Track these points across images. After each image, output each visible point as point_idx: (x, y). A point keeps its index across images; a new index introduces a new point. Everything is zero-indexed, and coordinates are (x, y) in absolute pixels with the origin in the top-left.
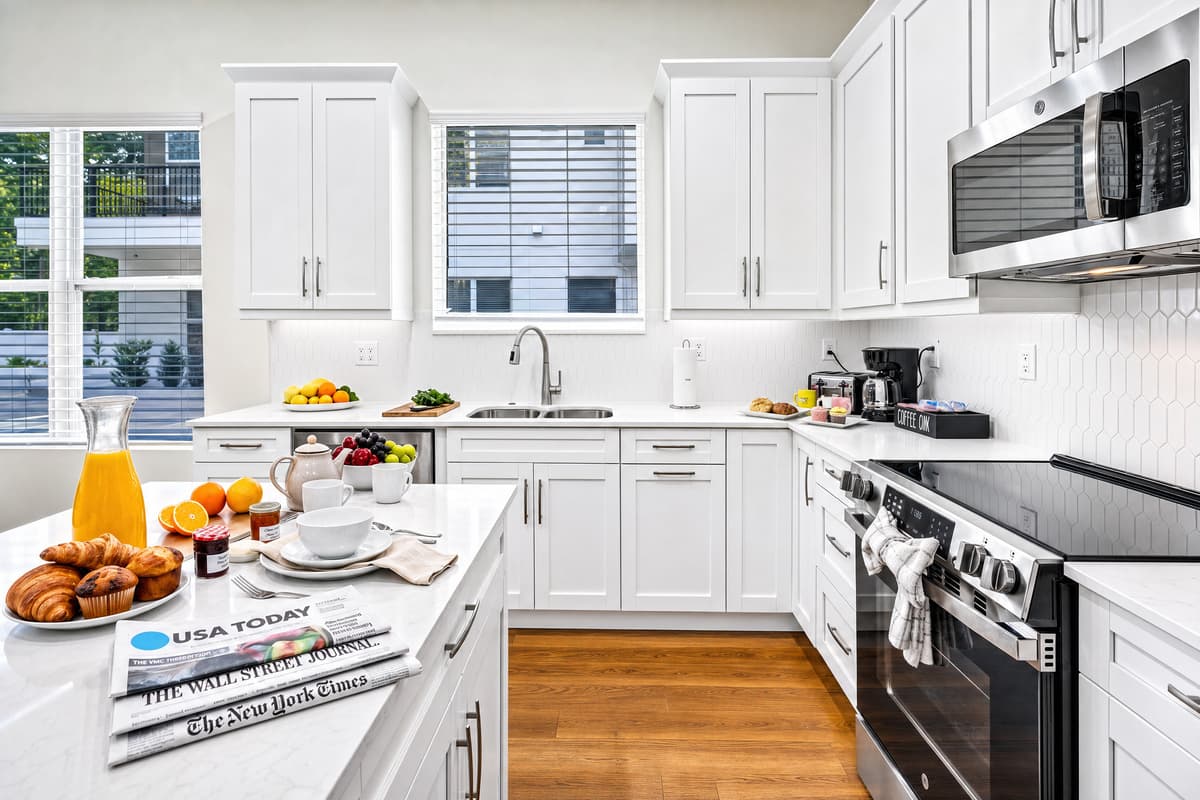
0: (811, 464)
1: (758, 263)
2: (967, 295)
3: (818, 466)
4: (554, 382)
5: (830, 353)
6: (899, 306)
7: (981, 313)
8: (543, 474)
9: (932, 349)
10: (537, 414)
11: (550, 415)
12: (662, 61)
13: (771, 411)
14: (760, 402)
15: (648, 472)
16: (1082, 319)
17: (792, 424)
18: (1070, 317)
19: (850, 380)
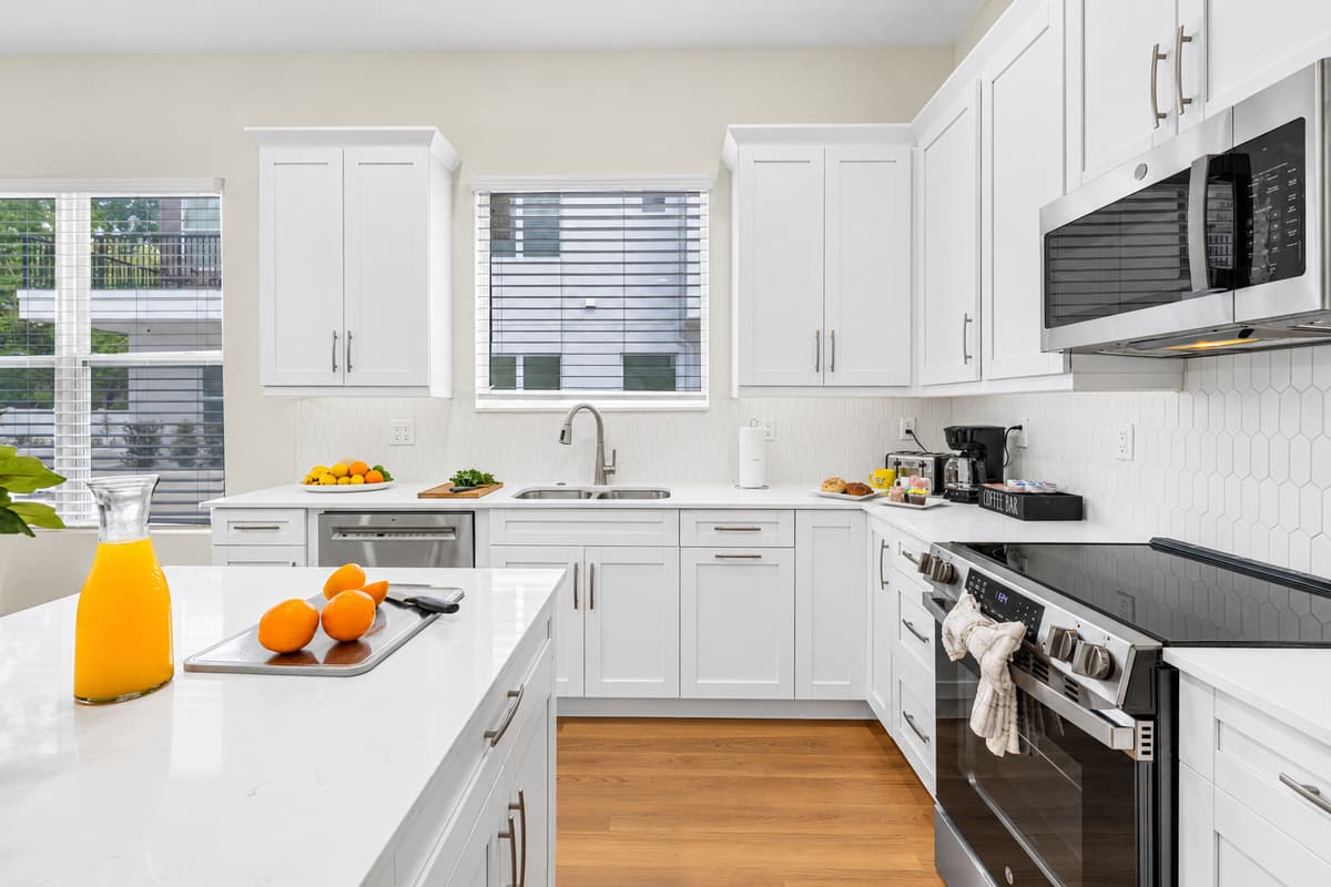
0: (887, 547)
1: (833, 337)
2: (1062, 371)
3: (894, 548)
4: (609, 463)
5: (909, 432)
6: (984, 383)
7: (1075, 390)
8: (594, 557)
9: (1020, 428)
10: (589, 495)
11: (602, 496)
12: (730, 126)
13: (845, 492)
14: (831, 483)
15: (709, 557)
16: (1184, 395)
17: (865, 505)
18: (1171, 395)
19: (930, 460)
